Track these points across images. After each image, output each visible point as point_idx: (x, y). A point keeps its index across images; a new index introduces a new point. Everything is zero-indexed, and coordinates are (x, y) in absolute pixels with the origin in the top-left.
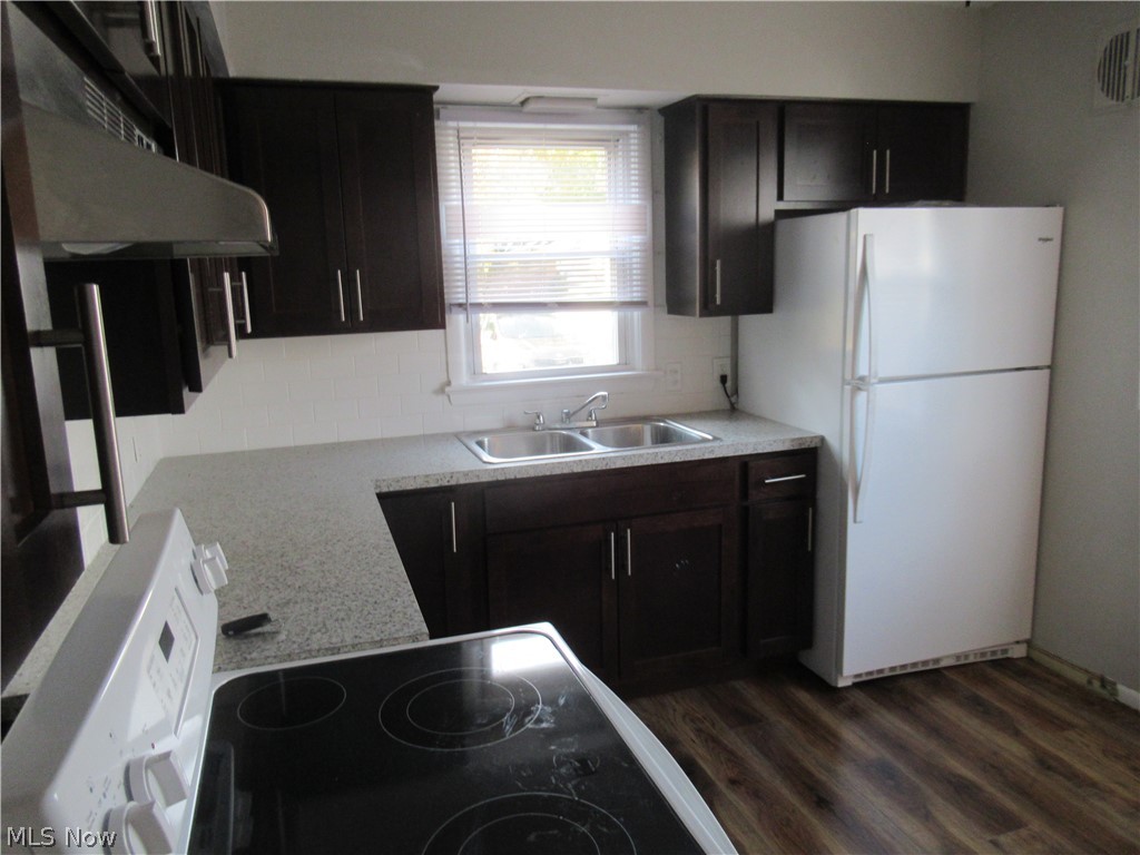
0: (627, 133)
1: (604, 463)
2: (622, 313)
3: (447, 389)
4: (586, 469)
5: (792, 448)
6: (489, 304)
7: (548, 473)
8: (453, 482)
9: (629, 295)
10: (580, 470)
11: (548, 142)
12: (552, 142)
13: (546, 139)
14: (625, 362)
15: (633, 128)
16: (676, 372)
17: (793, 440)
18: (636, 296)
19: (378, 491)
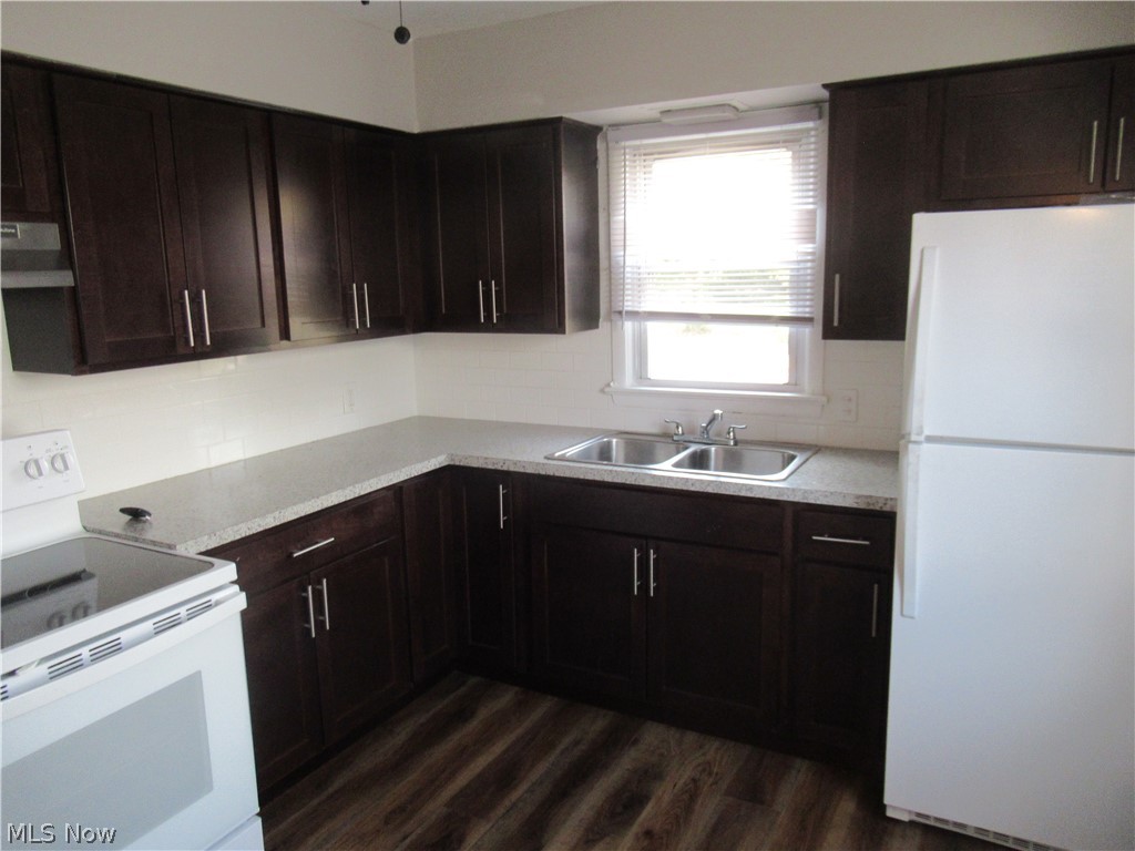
0: (808, 130)
1: (634, 477)
2: (794, 330)
3: (607, 390)
4: (616, 480)
5: (855, 506)
6: (645, 312)
7: (582, 477)
8: (505, 468)
9: (794, 310)
10: (610, 480)
11: (713, 150)
12: (717, 150)
13: (711, 147)
14: (794, 384)
15: (810, 124)
16: (850, 400)
17: (858, 497)
18: (805, 311)
19: (452, 463)
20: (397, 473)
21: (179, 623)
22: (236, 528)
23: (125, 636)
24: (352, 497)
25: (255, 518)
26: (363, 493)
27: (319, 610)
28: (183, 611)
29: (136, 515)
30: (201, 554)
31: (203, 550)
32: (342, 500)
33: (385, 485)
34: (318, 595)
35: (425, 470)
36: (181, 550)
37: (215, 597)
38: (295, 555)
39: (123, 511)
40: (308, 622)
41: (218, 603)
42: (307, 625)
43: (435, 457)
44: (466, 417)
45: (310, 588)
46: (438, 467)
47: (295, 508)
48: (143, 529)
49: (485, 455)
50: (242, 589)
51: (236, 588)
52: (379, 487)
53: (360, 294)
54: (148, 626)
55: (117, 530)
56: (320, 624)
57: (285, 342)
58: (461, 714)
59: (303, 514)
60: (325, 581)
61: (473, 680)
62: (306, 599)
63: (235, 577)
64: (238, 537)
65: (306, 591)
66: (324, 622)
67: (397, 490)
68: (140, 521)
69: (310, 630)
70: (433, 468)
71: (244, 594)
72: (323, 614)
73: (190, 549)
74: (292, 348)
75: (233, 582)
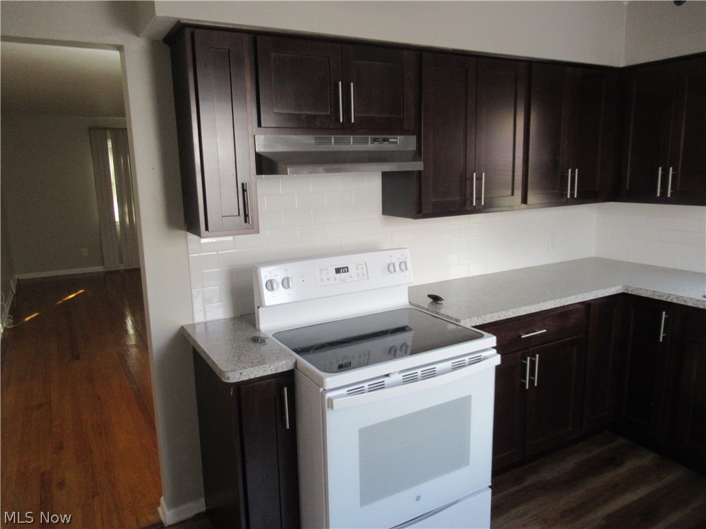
19: (626, 292)
20: (589, 294)
21: (465, 366)
22: (492, 315)
23: (439, 367)
24: (559, 306)
25: (503, 310)
26: (566, 304)
27: (532, 374)
28: (467, 359)
29: (436, 299)
30: (475, 327)
31: (474, 325)
32: (553, 307)
33: (580, 301)
34: (533, 363)
35: (607, 294)
36: (463, 323)
37: (484, 354)
38: (523, 337)
39: (429, 296)
40: (525, 379)
41: (485, 358)
42: (523, 381)
43: (615, 286)
44: (631, 261)
45: (529, 358)
46: (616, 293)
47: (525, 307)
48: (440, 308)
49: (653, 289)
50: (498, 352)
51: (495, 351)
52: (576, 302)
53: (573, 177)
54: (449, 364)
55: (426, 307)
56: (532, 382)
57: (524, 205)
58: (613, 461)
59: (529, 312)
60: (537, 355)
61: (621, 441)
62: (526, 365)
63: (495, 345)
64: (492, 321)
65: (526, 360)
66: (534, 381)
67: (587, 305)
68: (437, 303)
69: (525, 384)
70: (612, 293)
71: (499, 356)
72: (534, 376)
73: (468, 323)
74: (528, 208)
75: (494, 348)
